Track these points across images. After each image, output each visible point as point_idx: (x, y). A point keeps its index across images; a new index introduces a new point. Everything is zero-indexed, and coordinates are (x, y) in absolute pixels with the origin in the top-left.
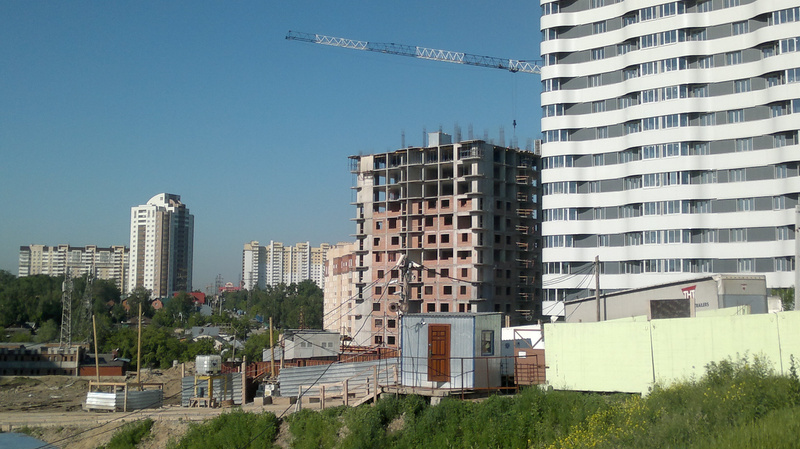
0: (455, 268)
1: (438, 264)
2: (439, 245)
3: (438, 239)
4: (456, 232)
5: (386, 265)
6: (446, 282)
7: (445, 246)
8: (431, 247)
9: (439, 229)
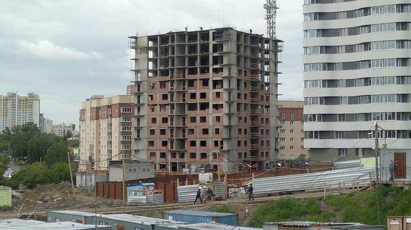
0: (211, 116)
1: (198, 113)
2: (198, 100)
3: (198, 96)
4: (211, 91)
5: (159, 114)
6: (204, 126)
7: (203, 101)
8: (193, 101)
9: (198, 89)
